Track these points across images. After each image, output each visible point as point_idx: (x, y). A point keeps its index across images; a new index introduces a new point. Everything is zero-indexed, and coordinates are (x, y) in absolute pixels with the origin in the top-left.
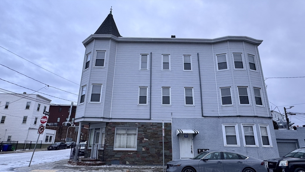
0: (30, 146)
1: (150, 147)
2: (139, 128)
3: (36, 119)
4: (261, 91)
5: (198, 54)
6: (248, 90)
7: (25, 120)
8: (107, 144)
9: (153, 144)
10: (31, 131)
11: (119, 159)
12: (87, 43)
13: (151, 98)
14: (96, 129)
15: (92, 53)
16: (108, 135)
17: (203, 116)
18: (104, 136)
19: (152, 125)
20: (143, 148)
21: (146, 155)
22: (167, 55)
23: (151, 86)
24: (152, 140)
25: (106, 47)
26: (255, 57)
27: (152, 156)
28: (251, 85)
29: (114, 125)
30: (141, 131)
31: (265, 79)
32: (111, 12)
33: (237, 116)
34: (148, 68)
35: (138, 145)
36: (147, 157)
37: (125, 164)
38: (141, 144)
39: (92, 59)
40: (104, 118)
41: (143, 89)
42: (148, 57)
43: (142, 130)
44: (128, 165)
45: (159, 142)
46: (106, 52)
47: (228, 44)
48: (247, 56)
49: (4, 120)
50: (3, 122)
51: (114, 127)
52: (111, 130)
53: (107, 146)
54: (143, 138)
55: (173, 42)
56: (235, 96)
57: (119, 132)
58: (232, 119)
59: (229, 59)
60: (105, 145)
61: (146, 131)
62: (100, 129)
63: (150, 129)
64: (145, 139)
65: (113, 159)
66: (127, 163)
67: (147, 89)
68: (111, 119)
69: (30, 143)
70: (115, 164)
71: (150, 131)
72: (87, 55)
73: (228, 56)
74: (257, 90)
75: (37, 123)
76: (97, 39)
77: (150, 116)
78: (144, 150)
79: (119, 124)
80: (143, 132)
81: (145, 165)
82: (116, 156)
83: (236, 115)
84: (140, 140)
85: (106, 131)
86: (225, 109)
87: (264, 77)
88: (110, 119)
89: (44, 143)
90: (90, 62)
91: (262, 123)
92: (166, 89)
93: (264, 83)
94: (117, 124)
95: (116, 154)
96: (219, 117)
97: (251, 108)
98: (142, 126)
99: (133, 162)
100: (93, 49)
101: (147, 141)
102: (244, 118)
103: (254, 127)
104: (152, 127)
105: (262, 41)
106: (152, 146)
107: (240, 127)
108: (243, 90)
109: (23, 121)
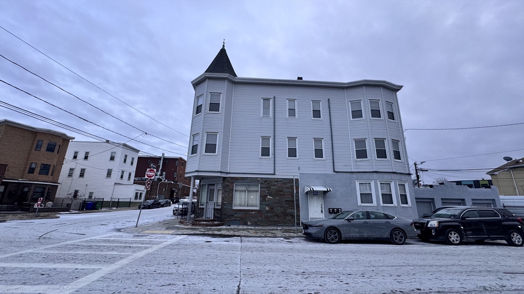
0: (118, 205)
1: (275, 205)
2: (261, 184)
3: (123, 172)
4: (400, 144)
5: (329, 100)
6: (386, 142)
7: (109, 174)
8: (225, 202)
9: (278, 203)
10: (117, 186)
11: (239, 219)
12: (197, 84)
13: (274, 149)
14: (209, 185)
15: (205, 96)
16: (225, 191)
17: (334, 171)
18: (221, 192)
19: (277, 180)
20: (267, 207)
21: (269, 215)
22: (293, 100)
23: (274, 136)
24: (277, 198)
25: (222, 88)
26: (393, 105)
27: (277, 215)
28: (389, 137)
29: (232, 181)
30: (264, 188)
31: (404, 131)
32: (224, 46)
33: (374, 172)
34: (271, 114)
35: (261, 204)
36: (271, 217)
37: (246, 224)
38: (264, 203)
39: (205, 102)
40: (221, 172)
41: (265, 139)
42: (271, 101)
43: (265, 186)
44: (250, 225)
45: (284, 200)
46: (221, 95)
47: (364, 89)
48: (384, 103)
49: (84, 174)
50: (83, 176)
51: (233, 183)
52: (228, 186)
53: (225, 204)
54: (266, 196)
55: (299, 84)
56: (371, 149)
57: (239, 188)
58: (367, 175)
59: (365, 106)
60: (222, 203)
61: (270, 188)
62: (214, 185)
63: (274, 185)
64: (269, 197)
65: (232, 219)
66: (249, 223)
67: (271, 139)
68: (229, 173)
69: (117, 200)
70: (235, 224)
71: (274, 187)
72: (197, 98)
73: (364, 104)
74: (395, 143)
75: (124, 177)
76: (210, 78)
77: (275, 170)
78: (267, 208)
79: (239, 179)
80: (266, 189)
81: (269, 225)
82: (235, 215)
83: (372, 170)
84: (263, 198)
85: (224, 187)
86: (359, 163)
87: (404, 128)
88: (227, 173)
89: (133, 200)
90: (203, 106)
91: (401, 180)
92: (292, 139)
93: (403, 135)
94: (235, 179)
95: (236, 213)
96: (352, 172)
97: (389, 164)
98: (265, 182)
99: (256, 222)
100: (206, 91)
101: (272, 199)
102: (381, 175)
103: (392, 185)
104: (276, 183)
105: (402, 87)
106: (277, 205)
107: (377, 183)
108: (380, 142)
109: (108, 174)
